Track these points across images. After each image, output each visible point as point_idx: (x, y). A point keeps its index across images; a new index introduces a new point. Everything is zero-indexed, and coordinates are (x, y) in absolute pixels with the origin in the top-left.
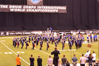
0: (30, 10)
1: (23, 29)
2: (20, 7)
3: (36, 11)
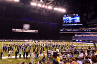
2: (20, 30)
3: (27, 32)
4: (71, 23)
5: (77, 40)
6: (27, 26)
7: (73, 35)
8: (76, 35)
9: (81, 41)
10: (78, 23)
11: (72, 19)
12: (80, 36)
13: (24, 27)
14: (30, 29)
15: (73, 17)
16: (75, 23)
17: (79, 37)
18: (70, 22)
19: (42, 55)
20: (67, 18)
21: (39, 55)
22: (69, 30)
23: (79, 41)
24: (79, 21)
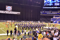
0: (7, 13)
1: (4, 20)
2: (3, 11)
3: (9, 13)
5: (55, 22)
6: (9, 8)
7: (52, 17)
8: (54, 17)
9: (58, 22)
11: (53, 2)
12: (58, 18)
13: (6, 8)
14: (13, 10)
16: (55, 6)
17: (56, 19)
18: (50, 5)
19: (24, 33)
22: (49, 13)
23: (56, 23)
24: (59, 5)
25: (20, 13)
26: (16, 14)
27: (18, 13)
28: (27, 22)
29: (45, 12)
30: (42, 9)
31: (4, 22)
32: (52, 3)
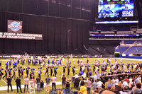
0: (10, 37)
2: (1, 33)
3: (16, 37)
4: (115, 19)
5: (124, 55)
6: (15, 25)
7: (118, 43)
8: (122, 45)
10: (129, 18)
11: (118, 9)
12: (131, 45)
13: (9, 26)
15: (120, 6)
16: (124, 19)
17: (128, 48)
18: (112, 15)
19: (51, 84)
20: (106, 6)
21: (45, 84)
22: (109, 34)
24: (132, 15)
25: (40, 36)
26: (32, 38)
27: (37, 35)
28: (59, 56)
29: (99, 32)
30: (93, 26)
31: (5, 58)
32: (117, 12)
